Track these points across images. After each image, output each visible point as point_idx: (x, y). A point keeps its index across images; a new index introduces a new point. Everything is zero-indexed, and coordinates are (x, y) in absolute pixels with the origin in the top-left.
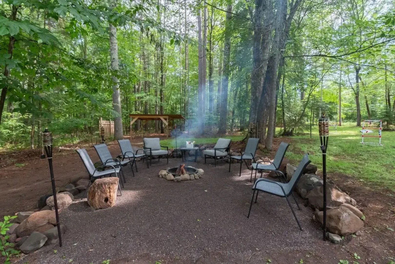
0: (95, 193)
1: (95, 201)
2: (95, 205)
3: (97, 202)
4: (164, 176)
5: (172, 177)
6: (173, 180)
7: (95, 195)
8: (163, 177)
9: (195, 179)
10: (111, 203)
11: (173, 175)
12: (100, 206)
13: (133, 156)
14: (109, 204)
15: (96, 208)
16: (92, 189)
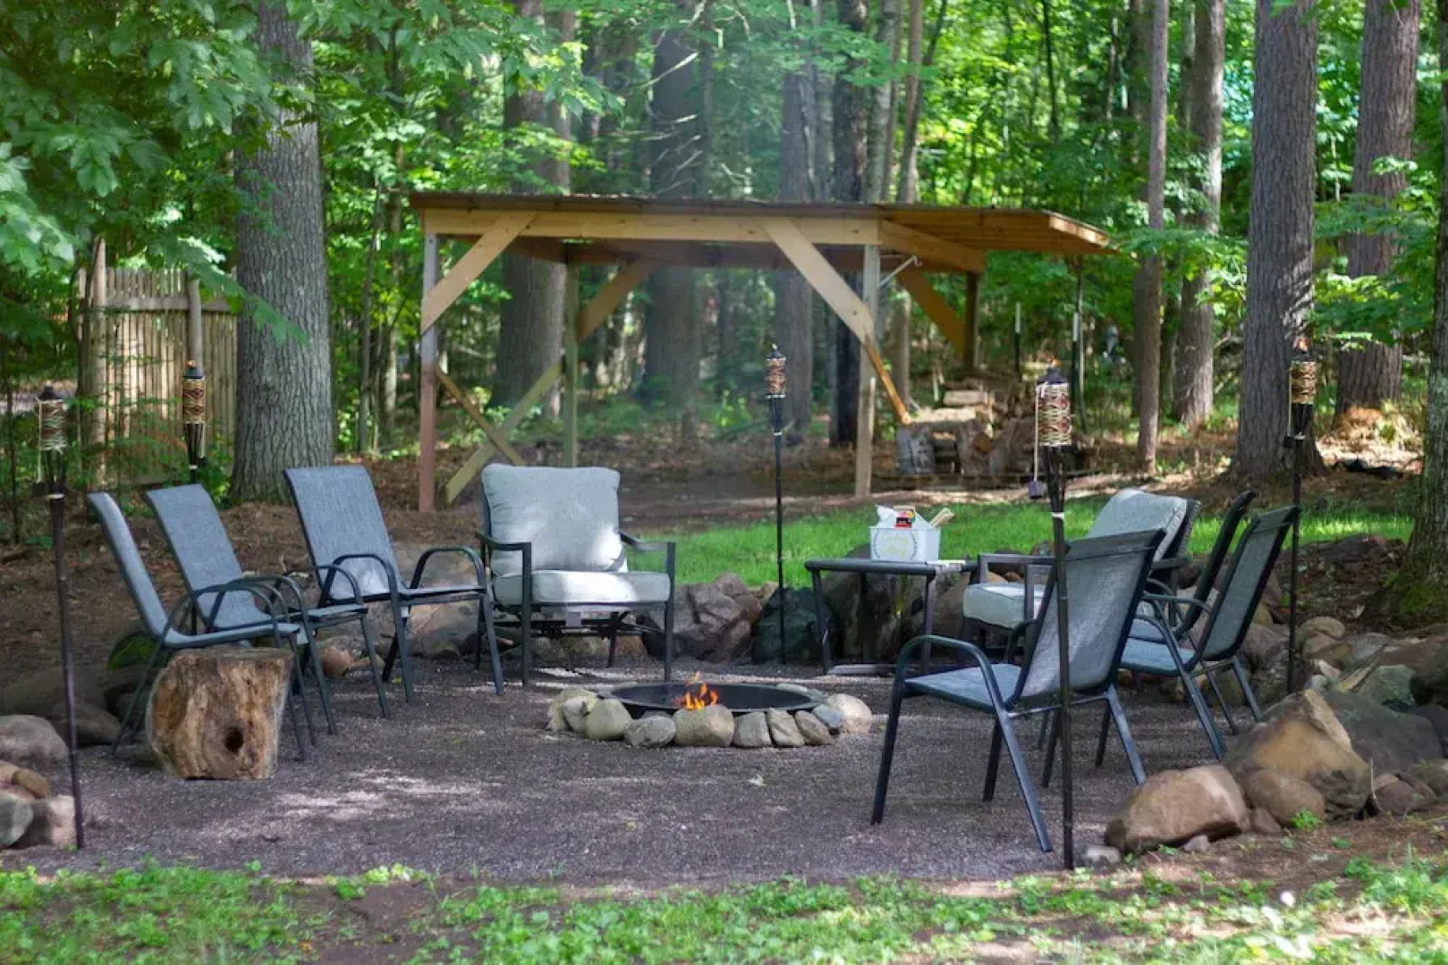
0: (186, 700)
1: (186, 737)
2: (184, 756)
3: (194, 743)
4: (575, 722)
5: (619, 719)
6: (620, 738)
7: (184, 706)
8: (569, 728)
9: (775, 743)
10: (253, 756)
11: (627, 706)
12: (205, 765)
13: (385, 590)
14: (248, 761)
15: (187, 774)
16: (172, 684)
